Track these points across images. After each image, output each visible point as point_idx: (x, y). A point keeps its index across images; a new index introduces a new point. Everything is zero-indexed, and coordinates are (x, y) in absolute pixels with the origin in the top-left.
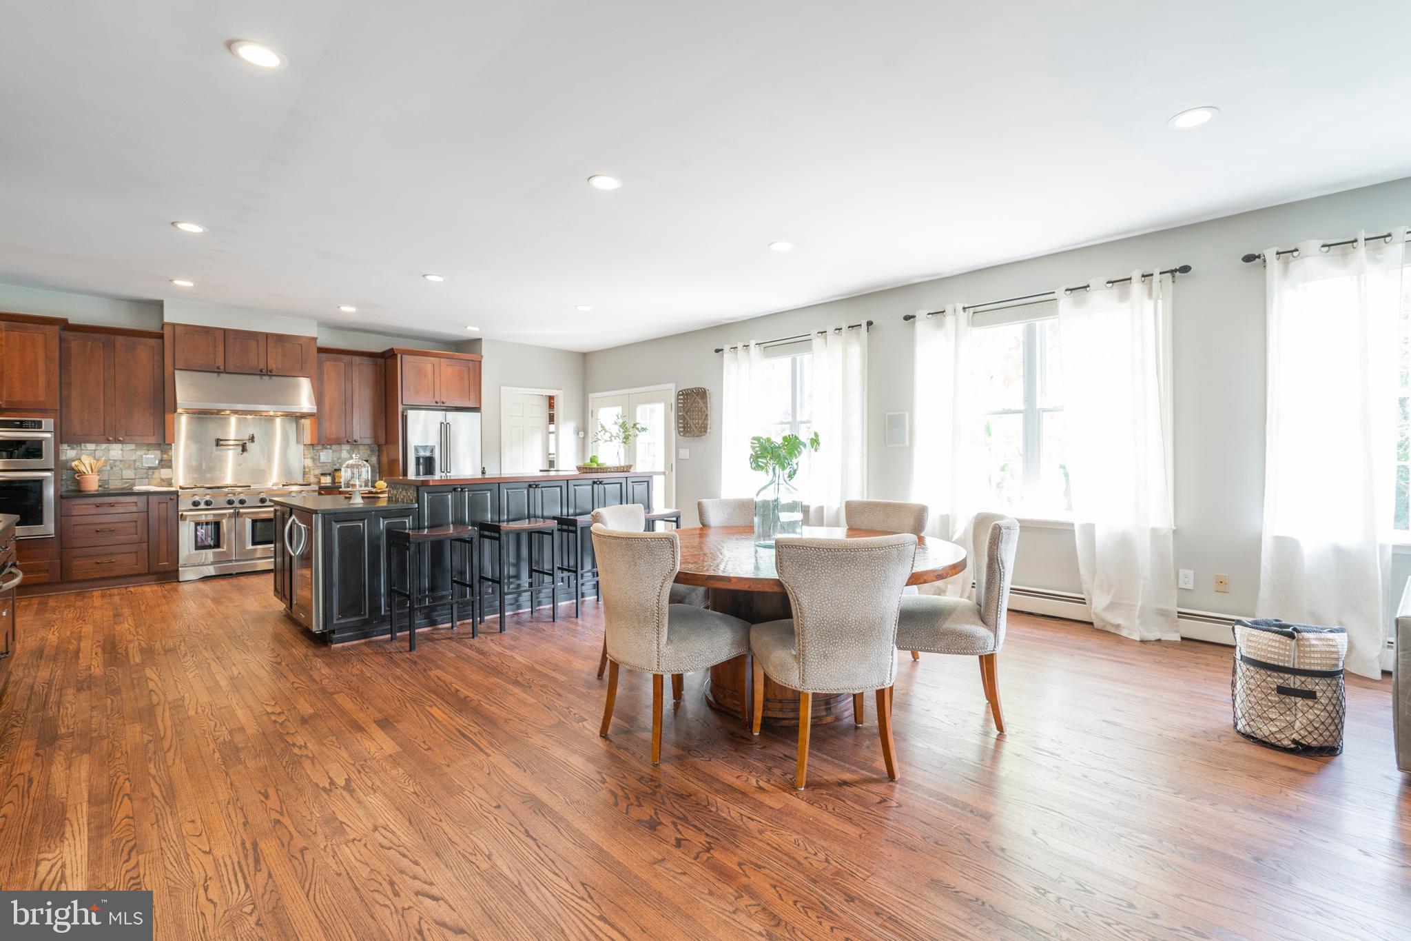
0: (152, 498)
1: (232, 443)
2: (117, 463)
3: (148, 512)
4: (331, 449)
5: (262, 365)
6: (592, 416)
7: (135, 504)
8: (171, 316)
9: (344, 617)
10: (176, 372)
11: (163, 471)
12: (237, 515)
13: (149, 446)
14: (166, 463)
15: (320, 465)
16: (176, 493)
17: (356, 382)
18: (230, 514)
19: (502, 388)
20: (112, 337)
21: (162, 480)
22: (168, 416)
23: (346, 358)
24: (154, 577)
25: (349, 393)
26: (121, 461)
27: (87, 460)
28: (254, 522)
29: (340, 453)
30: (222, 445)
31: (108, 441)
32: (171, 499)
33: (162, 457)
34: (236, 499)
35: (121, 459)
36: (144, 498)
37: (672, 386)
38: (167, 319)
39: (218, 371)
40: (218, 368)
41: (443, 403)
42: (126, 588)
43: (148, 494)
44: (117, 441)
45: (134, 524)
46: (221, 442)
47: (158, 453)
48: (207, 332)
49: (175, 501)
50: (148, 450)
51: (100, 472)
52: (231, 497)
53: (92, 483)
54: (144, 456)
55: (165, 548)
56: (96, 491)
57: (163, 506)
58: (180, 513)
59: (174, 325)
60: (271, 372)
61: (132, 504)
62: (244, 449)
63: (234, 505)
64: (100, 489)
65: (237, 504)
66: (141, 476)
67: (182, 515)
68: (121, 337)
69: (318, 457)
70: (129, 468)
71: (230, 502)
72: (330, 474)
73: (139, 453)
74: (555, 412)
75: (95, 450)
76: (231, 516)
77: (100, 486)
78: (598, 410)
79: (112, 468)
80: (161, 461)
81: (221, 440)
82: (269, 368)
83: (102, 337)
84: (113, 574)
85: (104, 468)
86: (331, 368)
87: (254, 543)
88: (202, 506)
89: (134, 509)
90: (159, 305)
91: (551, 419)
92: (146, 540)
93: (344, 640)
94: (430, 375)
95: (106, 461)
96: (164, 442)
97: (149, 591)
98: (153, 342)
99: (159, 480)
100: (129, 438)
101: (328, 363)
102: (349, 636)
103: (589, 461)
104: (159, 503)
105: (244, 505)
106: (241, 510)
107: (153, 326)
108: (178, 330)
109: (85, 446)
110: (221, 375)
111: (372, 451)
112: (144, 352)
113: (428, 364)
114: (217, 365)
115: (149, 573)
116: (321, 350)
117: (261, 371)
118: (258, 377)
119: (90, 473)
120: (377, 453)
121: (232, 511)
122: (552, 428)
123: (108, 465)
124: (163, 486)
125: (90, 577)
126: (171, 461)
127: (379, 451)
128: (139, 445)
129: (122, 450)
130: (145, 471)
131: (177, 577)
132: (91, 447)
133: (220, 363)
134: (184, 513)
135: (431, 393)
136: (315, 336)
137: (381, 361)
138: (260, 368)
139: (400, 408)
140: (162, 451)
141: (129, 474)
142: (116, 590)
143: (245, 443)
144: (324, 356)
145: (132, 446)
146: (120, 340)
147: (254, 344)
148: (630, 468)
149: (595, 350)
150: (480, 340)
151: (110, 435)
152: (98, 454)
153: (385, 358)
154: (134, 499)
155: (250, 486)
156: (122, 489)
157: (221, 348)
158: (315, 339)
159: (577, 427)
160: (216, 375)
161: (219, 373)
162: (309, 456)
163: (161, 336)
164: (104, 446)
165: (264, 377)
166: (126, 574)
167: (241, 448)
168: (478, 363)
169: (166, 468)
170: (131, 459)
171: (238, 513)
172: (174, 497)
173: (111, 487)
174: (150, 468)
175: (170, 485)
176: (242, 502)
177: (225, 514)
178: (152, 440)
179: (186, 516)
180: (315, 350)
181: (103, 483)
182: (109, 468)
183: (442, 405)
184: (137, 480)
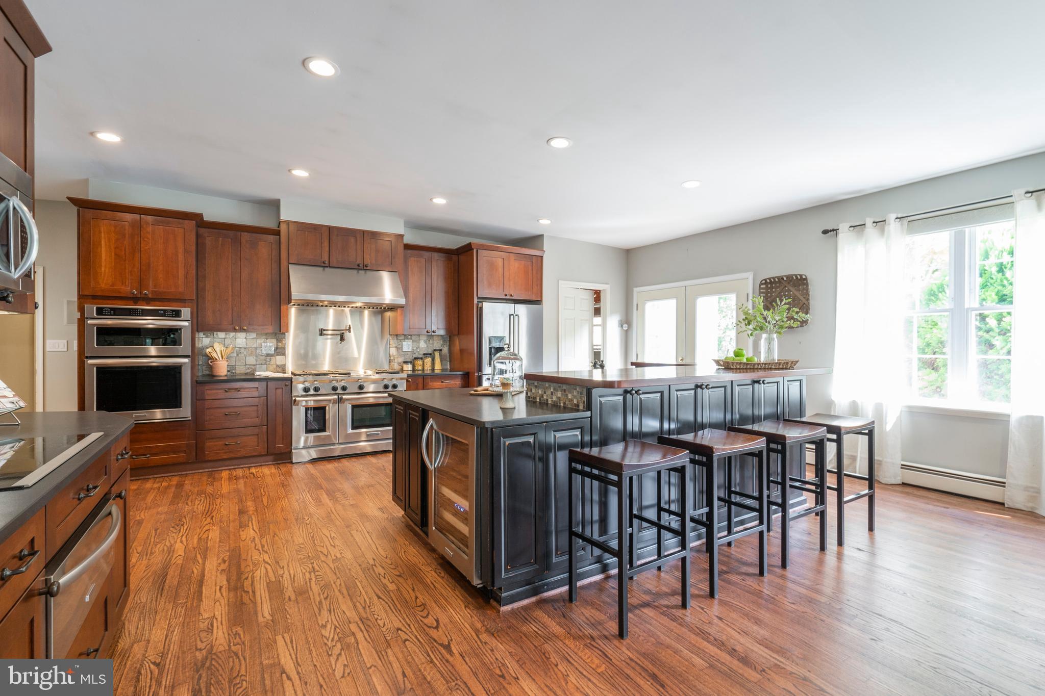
0: (270, 384)
1: (330, 332)
2: (242, 351)
3: (267, 397)
4: (411, 339)
5: (359, 261)
6: (637, 310)
7: (256, 389)
8: (286, 214)
9: (514, 567)
10: (290, 266)
11: (278, 357)
12: (340, 400)
13: (267, 335)
14: (280, 351)
15: (403, 353)
16: (291, 380)
17: (434, 277)
18: (334, 400)
19: (560, 282)
20: (239, 233)
21: (277, 366)
22: (283, 307)
23: (427, 254)
24: (271, 458)
25: (428, 287)
26: (245, 348)
27: (218, 347)
28: (354, 407)
29: (419, 343)
30: (325, 335)
31: (235, 330)
32: (286, 385)
33: (277, 345)
34: (339, 385)
35: (245, 346)
36: (264, 383)
37: (750, 275)
38: (283, 217)
39: (324, 266)
40: (324, 263)
41: (511, 296)
42: (249, 468)
43: (267, 380)
44: (242, 330)
45: (255, 408)
46: (324, 332)
47: (274, 341)
48: (315, 229)
49: (289, 386)
50: (267, 339)
51: (228, 358)
52: (335, 384)
53: (222, 369)
54: (263, 344)
55: (281, 431)
56: (226, 376)
57: (279, 391)
58: (293, 398)
59: (288, 223)
60: (366, 266)
61: (253, 390)
62: (342, 339)
63: (337, 392)
64: (228, 373)
65: (339, 391)
66: (261, 362)
67: (295, 400)
68: (246, 234)
69: (400, 346)
70: (251, 354)
71: (335, 389)
72: (411, 362)
73: (259, 341)
74: (602, 304)
75: (225, 338)
76: (334, 402)
77: (228, 371)
78: (645, 304)
79: (238, 355)
80: (276, 349)
81: (324, 330)
82: (365, 263)
83: (231, 233)
84: (239, 455)
85: (232, 355)
86: (416, 264)
87: (353, 428)
88: (312, 392)
89: (256, 394)
90: (275, 205)
91: (597, 312)
92: (265, 424)
93: (513, 599)
94: (501, 270)
95: (233, 348)
96: (279, 332)
97: (268, 472)
98: (271, 238)
99: (275, 366)
100: (252, 327)
101: (412, 258)
102: (518, 593)
103: (733, 355)
104: (276, 389)
105: (346, 392)
106: (344, 397)
107: (270, 224)
108: (292, 227)
109: (217, 334)
110: (326, 269)
111: (444, 341)
112: (264, 247)
113: (497, 258)
114: (323, 260)
115: (267, 454)
116: (408, 247)
117: (358, 266)
118: (355, 271)
119: (221, 359)
120: (448, 344)
121: (336, 397)
122: (597, 320)
123: (235, 352)
124: (278, 372)
125: (220, 458)
126: (284, 349)
127: (450, 341)
128: (259, 335)
129: (246, 338)
130: (264, 357)
131: (291, 458)
132: (221, 335)
133: (326, 258)
134: (297, 399)
135: (501, 286)
136: (402, 233)
137: (454, 257)
138: (358, 262)
139: (476, 301)
140: (277, 340)
141: (251, 360)
142: (241, 470)
143: (343, 333)
144: (409, 251)
145: (254, 335)
146: (245, 236)
147: (352, 240)
148: (795, 365)
149: (646, 243)
150: (543, 235)
151: (237, 326)
152: (227, 341)
153: (458, 255)
154: (256, 384)
155: (350, 374)
156: (246, 374)
157: (326, 244)
158: (402, 236)
159: (621, 320)
160: (321, 269)
161: (324, 267)
162: (394, 345)
163: (277, 233)
164: (232, 334)
165: (360, 271)
166: (250, 455)
167: (339, 337)
168: (539, 258)
169: (280, 355)
170: (254, 346)
171: (341, 399)
172: (288, 383)
173: (238, 372)
174: (268, 355)
175: (284, 371)
176: (344, 388)
177: (330, 400)
178: (270, 329)
179: (299, 401)
180: (402, 246)
181: (231, 368)
182: (235, 355)
183: (510, 298)
184: (258, 366)
